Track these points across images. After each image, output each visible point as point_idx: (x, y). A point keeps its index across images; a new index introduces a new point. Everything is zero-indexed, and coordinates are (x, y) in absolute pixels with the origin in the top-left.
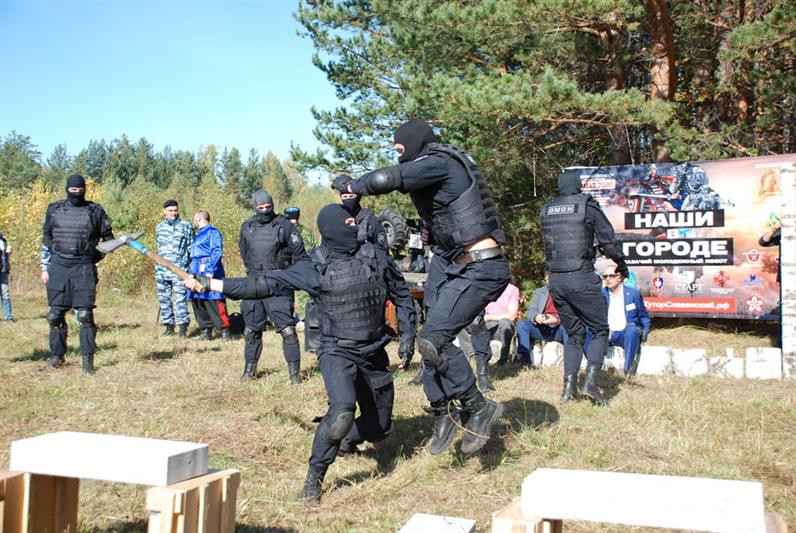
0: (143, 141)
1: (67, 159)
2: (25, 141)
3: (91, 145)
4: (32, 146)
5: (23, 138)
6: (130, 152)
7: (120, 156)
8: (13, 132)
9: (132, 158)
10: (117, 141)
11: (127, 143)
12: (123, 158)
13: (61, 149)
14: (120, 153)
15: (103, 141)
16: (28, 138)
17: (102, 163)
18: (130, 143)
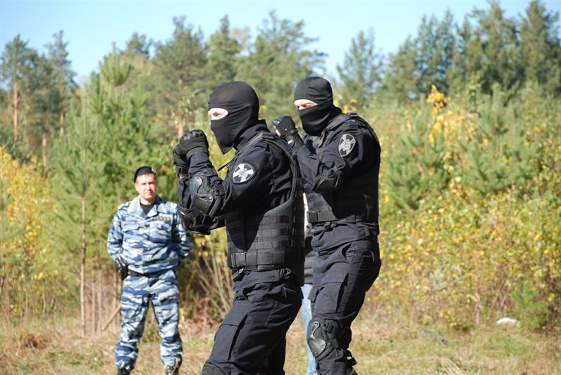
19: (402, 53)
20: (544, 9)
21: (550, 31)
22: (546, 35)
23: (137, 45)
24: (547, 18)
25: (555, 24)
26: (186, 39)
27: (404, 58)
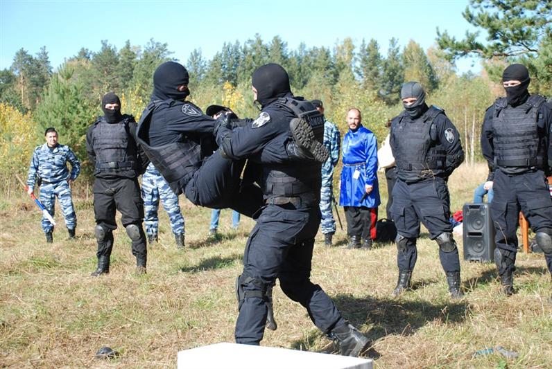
0: (277, 40)
1: (203, 64)
2: (163, 48)
3: (224, 48)
4: (169, 53)
5: (161, 45)
6: (263, 53)
7: (254, 57)
8: (151, 40)
9: (266, 58)
10: (250, 41)
11: (260, 42)
12: (257, 60)
13: (196, 54)
14: (254, 53)
15: (237, 42)
16: (165, 45)
17: (236, 66)
18: (263, 43)
19: (215, 60)
20: (281, 41)
21: (284, 51)
22: (281, 53)
23: (84, 54)
24: (282, 45)
25: (286, 48)
26: (108, 51)
27: (216, 63)
